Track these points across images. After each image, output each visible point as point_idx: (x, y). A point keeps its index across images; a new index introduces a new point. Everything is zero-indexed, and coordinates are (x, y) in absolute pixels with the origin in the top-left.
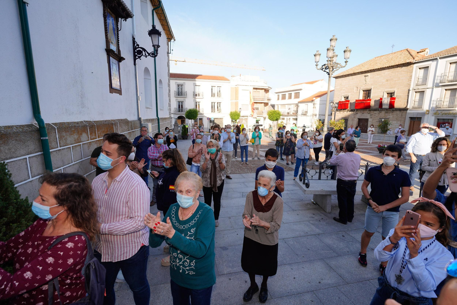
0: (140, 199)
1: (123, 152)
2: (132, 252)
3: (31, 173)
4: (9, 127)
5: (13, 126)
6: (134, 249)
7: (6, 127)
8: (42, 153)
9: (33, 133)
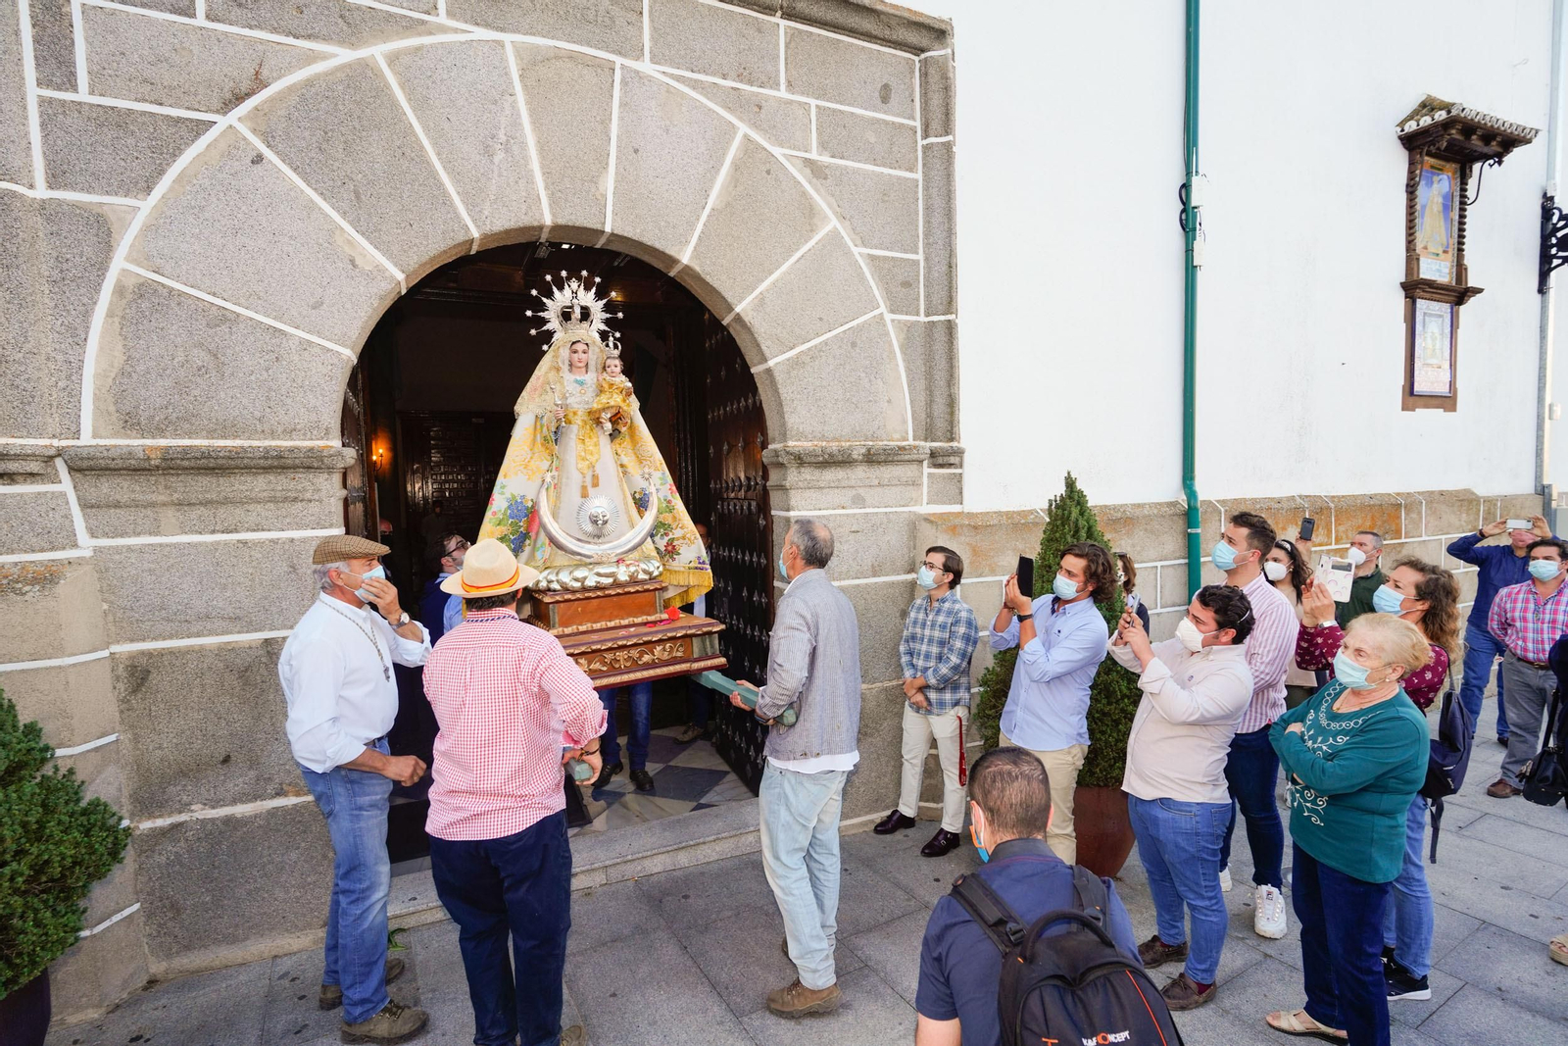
0: (1277, 627)
1: (1256, 543)
2: (1249, 726)
3: (1161, 599)
4: (1138, 505)
5: (1145, 504)
6: (1252, 721)
7: (1134, 505)
8: (1187, 561)
9: (1175, 518)
